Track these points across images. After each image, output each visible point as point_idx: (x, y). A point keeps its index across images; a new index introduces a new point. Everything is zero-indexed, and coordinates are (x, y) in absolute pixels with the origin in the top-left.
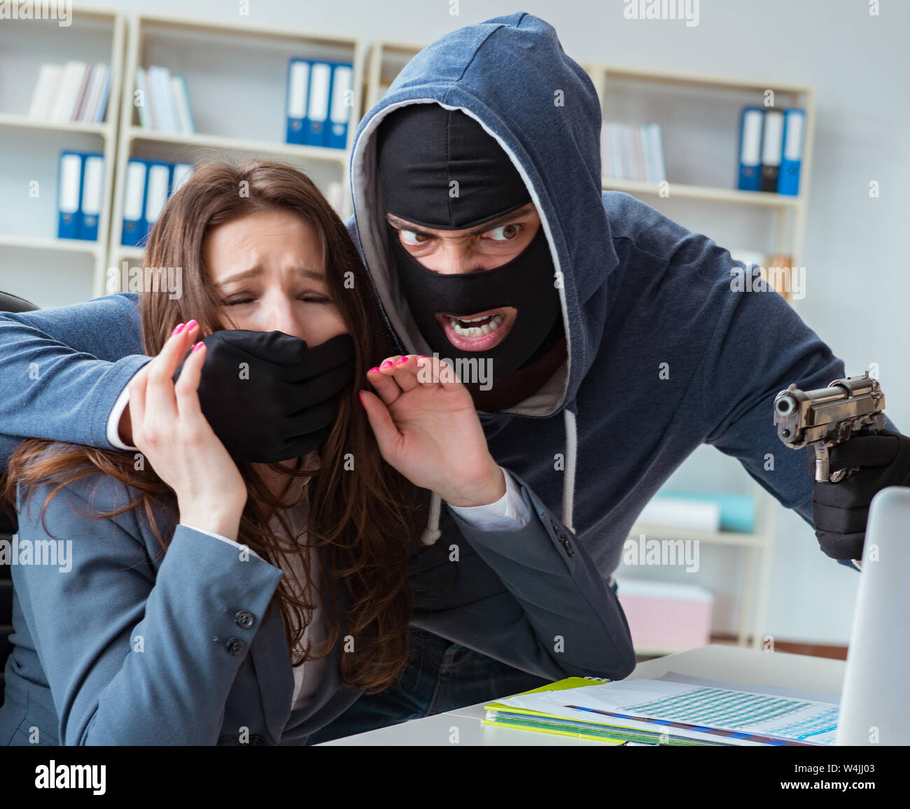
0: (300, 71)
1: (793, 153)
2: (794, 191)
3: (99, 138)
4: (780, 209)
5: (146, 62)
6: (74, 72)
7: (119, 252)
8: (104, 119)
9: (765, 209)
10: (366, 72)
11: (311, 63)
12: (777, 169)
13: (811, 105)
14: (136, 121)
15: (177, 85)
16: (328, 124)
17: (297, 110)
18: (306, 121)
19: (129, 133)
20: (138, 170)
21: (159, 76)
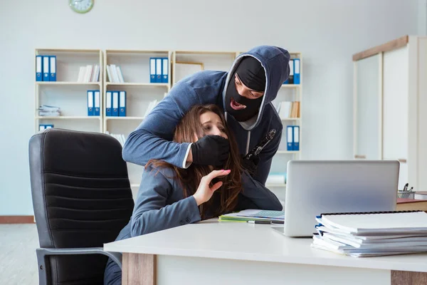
0: (153, 61)
1: (297, 72)
2: (298, 83)
3: (98, 85)
4: (295, 88)
5: (108, 64)
6: (89, 68)
7: (106, 118)
8: (98, 81)
9: (291, 88)
10: (172, 60)
11: (156, 59)
12: (293, 76)
13: (301, 57)
14: (108, 80)
15: (118, 68)
16: (162, 75)
17: (153, 73)
18: (156, 75)
19: (106, 84)
20: (109, 94)
21: (113, 67)
